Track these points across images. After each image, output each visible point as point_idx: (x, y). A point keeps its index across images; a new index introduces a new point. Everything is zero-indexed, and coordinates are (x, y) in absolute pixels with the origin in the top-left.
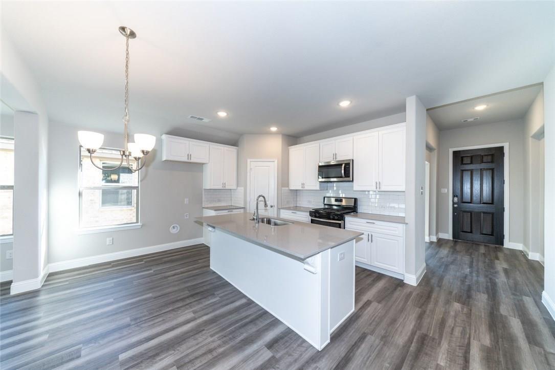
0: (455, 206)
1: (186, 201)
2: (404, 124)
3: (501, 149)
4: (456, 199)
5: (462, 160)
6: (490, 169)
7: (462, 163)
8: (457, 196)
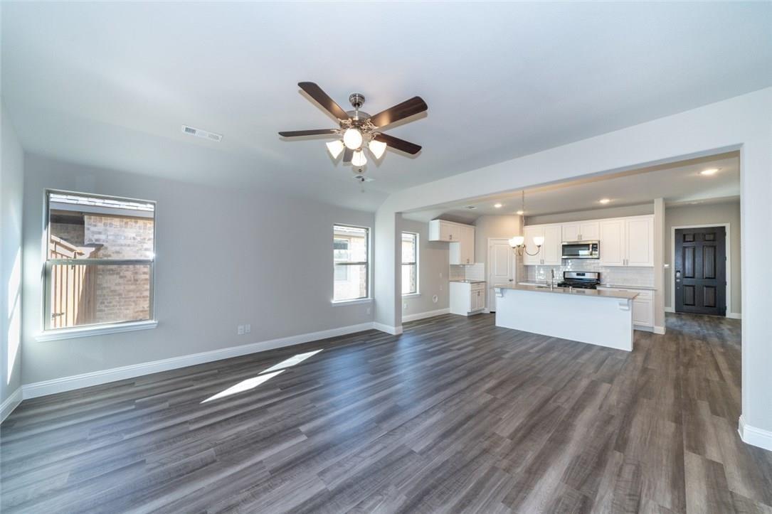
0: (678, 280)
1: (441, 275)
2: (652, 215)
3: (723, 228)
4: (678, 274)
5: (684, 238)
6: (712, 246)
7: (684, 241)
8: (679, 271)
